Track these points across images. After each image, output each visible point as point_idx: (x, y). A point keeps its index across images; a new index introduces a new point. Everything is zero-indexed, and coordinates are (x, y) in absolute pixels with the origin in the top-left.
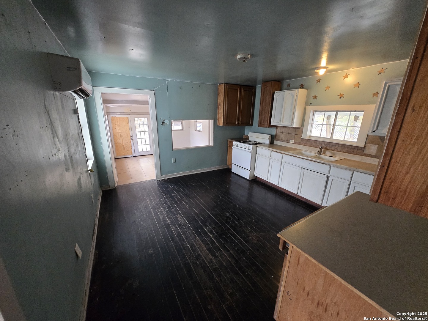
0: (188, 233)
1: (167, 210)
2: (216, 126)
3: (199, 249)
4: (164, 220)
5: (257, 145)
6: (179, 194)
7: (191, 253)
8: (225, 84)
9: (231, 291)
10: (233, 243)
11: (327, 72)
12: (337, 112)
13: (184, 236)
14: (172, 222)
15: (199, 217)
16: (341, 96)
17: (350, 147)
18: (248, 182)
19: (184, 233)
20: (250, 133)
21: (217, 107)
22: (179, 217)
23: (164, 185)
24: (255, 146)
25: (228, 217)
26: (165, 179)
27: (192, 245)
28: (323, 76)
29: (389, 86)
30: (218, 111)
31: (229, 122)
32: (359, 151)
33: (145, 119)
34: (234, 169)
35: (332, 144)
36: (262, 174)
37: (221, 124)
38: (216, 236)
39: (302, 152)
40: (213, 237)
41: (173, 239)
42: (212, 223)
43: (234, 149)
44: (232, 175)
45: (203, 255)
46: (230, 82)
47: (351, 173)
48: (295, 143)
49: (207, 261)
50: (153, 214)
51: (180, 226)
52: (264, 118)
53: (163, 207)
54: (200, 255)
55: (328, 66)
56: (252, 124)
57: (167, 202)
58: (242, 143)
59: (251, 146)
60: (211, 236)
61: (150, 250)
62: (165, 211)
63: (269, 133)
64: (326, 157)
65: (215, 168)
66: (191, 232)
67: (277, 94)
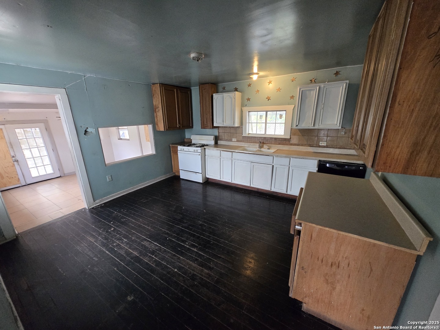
0: (168, 256)
1: (125, 240)
2: (156, 132)
3: (190, 269)
4: (128, 254)
5: (205, 147)
6: (132, 217)
7: (183, 277)
8: (160, 84)
9: (242, 294)
10: (221, 248)
11: (259, 77)
12: (267, 112)
13: (164, 262)
14: (140, 252)
15: (171, 235)
16: (269, 98)
17: (280, 139)
18: (201, 185)
19: (163, 259)
20: (192, 136)
21: (153, 110)
22: (145, 243)
23: (103, 212)
24: (203, 148)
25: (201, 225)
26: (101, 205)
27: (180, 268)
28: (256, 81)
29: (302, 91)
30: (155, 114)
31: (171, 126)
32: (287, 142)
33: (35, 129)
34: (183, 175)
35: (267, 139)
36: (213, 175)
37: (162, 129)
38: (200, 247)
39: (246, 148)
40: (198, 250)
41: (153, 271)
42: (189, 237)
43: (180, 154)
44: (182, 182)
45: (198, 273)
46: (166, 83)
47: (289, 159)
48: (238, 141)
49: (205, 277)
50: (107, 252)
51: (153, 253)
52: (206, 120)
53: (118, 239)
54: (194, 275)
55: (258, 73)
56: (192, 127)
57: (120, 231)
58: (187, 146)
59: (200, 148)
60: (195, 250)
61: (129, 297)
62: (123, 243)
63: (213, 134)
64: (265, 150)
65: (161, 178)
66: (170, 255)
67: (215, 96)
